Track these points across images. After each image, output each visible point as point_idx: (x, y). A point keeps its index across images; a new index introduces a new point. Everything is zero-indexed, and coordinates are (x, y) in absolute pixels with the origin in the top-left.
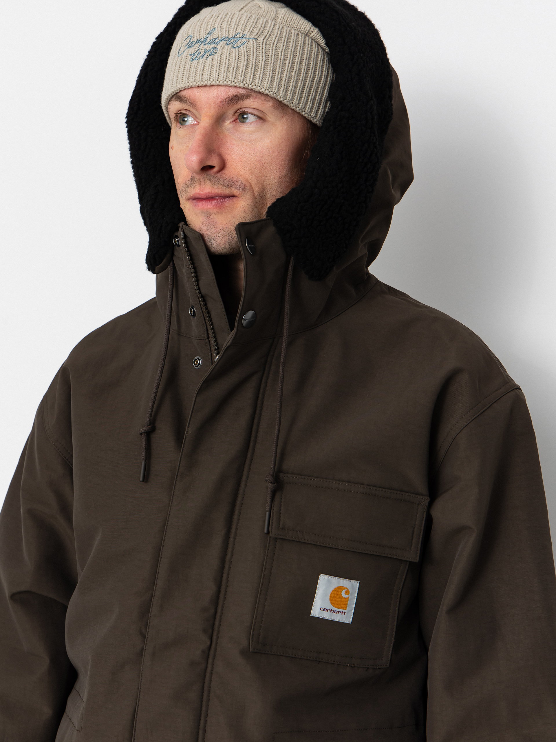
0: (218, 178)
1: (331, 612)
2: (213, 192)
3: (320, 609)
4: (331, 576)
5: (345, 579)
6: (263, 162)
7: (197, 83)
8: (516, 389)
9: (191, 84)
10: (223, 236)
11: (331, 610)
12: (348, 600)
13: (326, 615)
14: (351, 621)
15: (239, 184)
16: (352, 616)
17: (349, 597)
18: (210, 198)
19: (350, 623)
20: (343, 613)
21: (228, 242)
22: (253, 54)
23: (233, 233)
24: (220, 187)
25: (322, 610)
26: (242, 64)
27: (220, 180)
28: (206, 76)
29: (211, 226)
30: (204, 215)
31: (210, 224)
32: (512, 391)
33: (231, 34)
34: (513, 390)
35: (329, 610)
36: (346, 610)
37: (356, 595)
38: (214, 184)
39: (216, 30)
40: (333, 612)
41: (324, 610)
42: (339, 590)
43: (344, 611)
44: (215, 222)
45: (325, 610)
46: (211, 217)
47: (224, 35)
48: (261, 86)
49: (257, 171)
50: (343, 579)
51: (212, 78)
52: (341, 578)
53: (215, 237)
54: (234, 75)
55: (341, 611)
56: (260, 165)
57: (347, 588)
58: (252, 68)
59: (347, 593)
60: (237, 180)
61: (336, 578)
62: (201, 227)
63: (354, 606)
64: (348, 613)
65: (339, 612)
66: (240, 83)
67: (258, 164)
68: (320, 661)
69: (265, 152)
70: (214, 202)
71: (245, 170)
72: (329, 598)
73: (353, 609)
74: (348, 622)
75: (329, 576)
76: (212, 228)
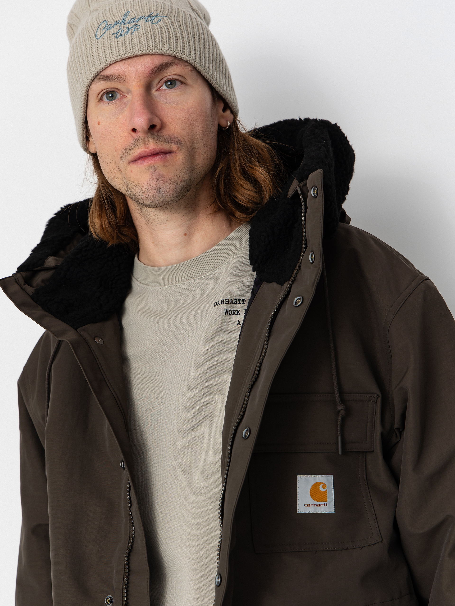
0: (159, 136)
1: (314, 506)
2: (157, 148)
3: (305, 506)
4: (307, 476)
5: (320, 475)
6: (191, 120)
7: (129, 54)
8: (425, 280)
9: (123, 56)
10: (170, 186)
11: (314, 504)
12: (326, 493)
13: (311, 510)
14: (334, 511)
15: (176, 140)
16: (334, 506)
17: (326, 490)
18: (155, 154)
19: (334, 512)
20: (325, 505)
21: (176, 190)
22: (171, 28)
23: (178, 182)
24: (162, 143)
25: (306, 506)
26: (165, 35)
27: (161, 137)
28: (136, 48)
29: (159, 178)
30: (151, 170)
31: (158, 176)
32: (421, 282)
33: (146, 14)
34: (423, 281)
35: (312, 505)
36: (327, 501)
37: (333, 487)
38: (157, 141)
39: (131, 12)
40: (316, 506)
41: (307, 506)
42: (316, 486)
43: (325, 503)
44: (161, 174)
45: (309, 505)
46: (158, 170)
47: (141, 15)
48: (182, 53)
49: (187, 128)
50: (318, 475)
51: (142, 48)
52: (316, 475)
53: (164, 187)
54: (161, 44)
55: (323, 504)
56: (188, 123)
57: (323, 483)
58: (173, 39)
59: (324, 487)
60: (175, 137)
61: (312, 476)
62: (149, 181)
63: (333, 497)
64: (329, 504)
65: (321, 504)
66: (167, 51)
67: (187, 122)
68: (316, 551)
69: (191, 111)
70: (158, 157)
71: (179, 128)
72: (310, 494)
73: (334, 500)
74: (332, 512)
75: (305, 476)
76: (160, 180)
